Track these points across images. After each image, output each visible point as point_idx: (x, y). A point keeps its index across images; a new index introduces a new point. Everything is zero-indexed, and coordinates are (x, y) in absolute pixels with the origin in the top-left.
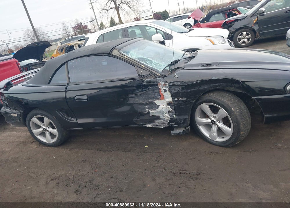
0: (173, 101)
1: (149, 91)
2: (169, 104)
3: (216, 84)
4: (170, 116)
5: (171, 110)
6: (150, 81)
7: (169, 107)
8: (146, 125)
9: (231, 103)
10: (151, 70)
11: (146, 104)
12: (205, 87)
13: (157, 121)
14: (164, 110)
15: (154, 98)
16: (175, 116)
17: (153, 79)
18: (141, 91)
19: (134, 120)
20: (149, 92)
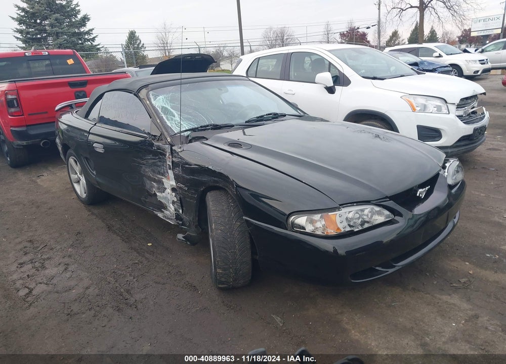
0: (177, 187)
1: (160, 161)
2: (173, 190)
3: (216, 179)
4: (175, 210)
5: (175, 199)
6: (159, 146)
7: (174, 194)
8: (156, 213)
9: (219, 215)
10: (164, 130)
11: (155, 181)
12: (205, 178)
13: (165, 212)
14: (169, 197)
15: (163, 175)
16: (181, 211)
17: (161, 144)
18: (151, 159)
19: (142, 199)
20: (159, 163)
